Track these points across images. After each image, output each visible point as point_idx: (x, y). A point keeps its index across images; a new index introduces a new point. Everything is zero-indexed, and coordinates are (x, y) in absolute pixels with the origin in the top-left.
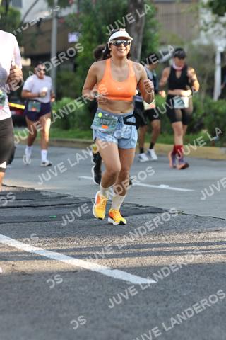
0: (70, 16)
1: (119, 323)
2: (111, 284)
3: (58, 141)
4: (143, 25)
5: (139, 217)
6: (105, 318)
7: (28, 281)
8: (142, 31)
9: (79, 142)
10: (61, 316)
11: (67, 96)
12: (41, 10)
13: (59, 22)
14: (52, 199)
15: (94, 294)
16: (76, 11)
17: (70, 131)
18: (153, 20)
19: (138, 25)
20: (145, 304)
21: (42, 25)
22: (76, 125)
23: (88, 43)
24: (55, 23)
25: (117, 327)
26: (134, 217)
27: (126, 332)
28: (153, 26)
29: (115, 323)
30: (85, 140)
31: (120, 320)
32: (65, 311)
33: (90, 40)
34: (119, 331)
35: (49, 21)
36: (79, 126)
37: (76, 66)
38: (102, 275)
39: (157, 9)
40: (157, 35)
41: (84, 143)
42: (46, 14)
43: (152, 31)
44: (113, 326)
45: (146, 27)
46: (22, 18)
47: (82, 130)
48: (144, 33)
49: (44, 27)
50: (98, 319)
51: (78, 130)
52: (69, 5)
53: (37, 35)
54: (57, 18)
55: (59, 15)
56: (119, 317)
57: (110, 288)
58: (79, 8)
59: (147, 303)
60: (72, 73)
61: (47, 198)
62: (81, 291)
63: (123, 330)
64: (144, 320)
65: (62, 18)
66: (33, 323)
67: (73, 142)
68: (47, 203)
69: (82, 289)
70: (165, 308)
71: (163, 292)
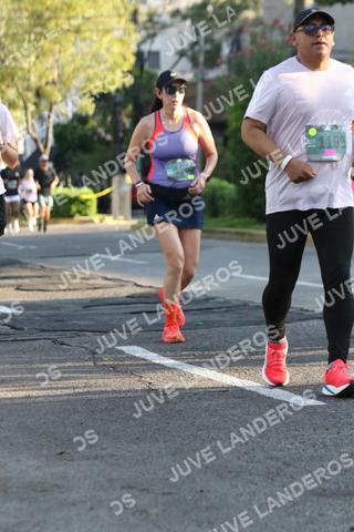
0: (218, 78)
1: (279, 454)
5: (304, 323)
6: (263, 448)
9: (229, 233)
12: (184, 71)
13: (205, 87)
16: (226, 73)
17: (220, 219)
20: (312, 431)
22: (227, 211)
24: (200, 87)
25: (278, 459)
26: (298, 324)
27: (289, 465)
29: (275, 453)
30: (237, 230)
31: (281, 450)
34: (279, 464)
35: (193, 85)
36: (231, 213)
37: (226, 139)
38: (259, 395)
41: (237, 233)
44: (272, 458)
47: (238, 217)
50: (253, 450)
51: (229, 217)
52: (218, 66)
54: (204, 81)
55: (206, 78)
56: (279, 446)
58: (230, 69)
59: (315, 430)
60: (221, 148)
62: (233, 415)
63: (284, 463)
64: (311, 451)
65: (209, 81)
66: (173, 454)
67: (223, 232)
68: (191, 307)
69: (234, 412)
70: (336, 436)
71: (334, 416)
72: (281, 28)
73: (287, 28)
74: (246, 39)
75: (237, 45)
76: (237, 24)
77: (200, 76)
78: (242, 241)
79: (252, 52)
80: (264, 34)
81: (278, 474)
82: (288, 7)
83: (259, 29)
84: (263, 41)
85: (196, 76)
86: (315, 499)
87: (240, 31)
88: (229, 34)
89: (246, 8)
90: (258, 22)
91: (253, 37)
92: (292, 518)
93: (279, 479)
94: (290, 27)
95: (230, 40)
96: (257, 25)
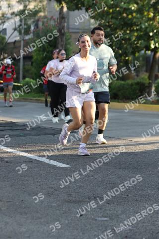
0: (29, 39)
1: (53, 186)
2: (49, 167)
3: (23, 99)
4: (64, 43)
6: (46, 184)
7: (9, 166)
8: (64, 46)
9: (33, 99)
10: (25, 183)
11: (28, 77)
12: (16, 37)
13: (24, 42)
14: (21, 126)
15: (41, 172)
16: (32, 37)
18: (69, 41)
19: (62, 43)
21: (16, 44)
23: (38, 52)
24: (22, 42)
25: (52, 188)
27: (56, 190)
28: (69, 44)
29: (51, 186)
30: (36, 98)
32: (27, 180)
33: (39, 51)
34: (53, 190)
35: (19, 42)
37: (32, 63)
38: (45, 163)
39: (71, 36)
40: (71, 48)
41: (36, 100)
42: (18, 38)
43: (68, 46)
44: (50, 188)
45: (66, 44)
46: (7, 40)
47: (36, 93)
48: (65, 47)
49: (17, 44)
50: (43, 184)
51: (33, 93)
52: (29, 34)
53: (14, 48)
54: (24, 40)
55: (25, 39)
56: (53, 183)
57: (49, 169)
58: (34, 35)
60: (30, 66)
61: (18, 126)
62: (35, 171)
65: (26, 40)
66: (11, 186)
67: (31, 99)
68: (19, 128)
69: (35, 169)
72: (54, 20)
73: (56, 20)
74: (40, 24)
75: (37, 26)
76: (37, 18)
77: (22, 38)
78: (38, 102)
79: (42, 29)
80: (47, 22)
81: (52, 194)
82: (57, 12)
83: (45, 20)
84: (47, 25)
85: (21, 38)
86: (66, 203)
87: (38, 21)
88: (34, 22)
89: (40, 12)
90: (45, 17)
91: (43, 23)
92: (58, 211)
93: (52, 196)
94: (57, 19)
95: (34, 24)
96: (44, 19)
